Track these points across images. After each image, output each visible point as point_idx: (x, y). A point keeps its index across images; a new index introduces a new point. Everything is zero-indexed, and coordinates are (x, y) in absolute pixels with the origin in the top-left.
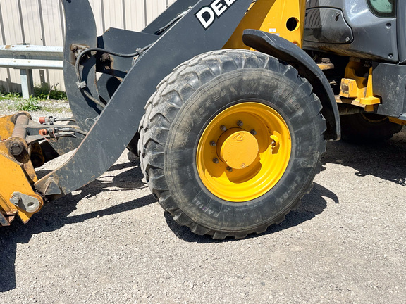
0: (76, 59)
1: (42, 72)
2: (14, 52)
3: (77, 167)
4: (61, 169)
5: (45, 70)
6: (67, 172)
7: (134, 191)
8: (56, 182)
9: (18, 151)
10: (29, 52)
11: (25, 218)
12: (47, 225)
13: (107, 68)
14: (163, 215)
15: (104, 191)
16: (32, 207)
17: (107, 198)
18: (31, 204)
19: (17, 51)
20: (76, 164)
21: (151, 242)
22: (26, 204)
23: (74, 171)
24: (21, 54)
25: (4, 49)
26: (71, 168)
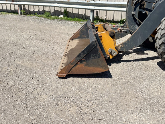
0: (133, 3)
1: (97, 12)
2: (90, 3)
3: (130, 42)
4: (125, 42)
5: (98, 11)
6: (127, 44)
7: (143, 55)
8: (123, 47)
9: (112, 35)
10: (95, 4)
11: (111, 58)
12: (115, 61)
13: (143, 7)
14: (157, 64)
15: (131, 54)
16: (114, 54)
17: (133, 56)
18: (114, 53)
19: (91, 3)
20: (130, 41)
21: (155, 72)
22: (113, 53)
23: (129, 43)
24: (92, 4)
25: (86, 2)
26: (128, 42)
